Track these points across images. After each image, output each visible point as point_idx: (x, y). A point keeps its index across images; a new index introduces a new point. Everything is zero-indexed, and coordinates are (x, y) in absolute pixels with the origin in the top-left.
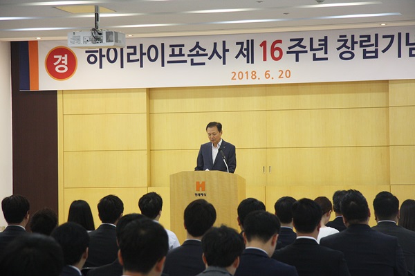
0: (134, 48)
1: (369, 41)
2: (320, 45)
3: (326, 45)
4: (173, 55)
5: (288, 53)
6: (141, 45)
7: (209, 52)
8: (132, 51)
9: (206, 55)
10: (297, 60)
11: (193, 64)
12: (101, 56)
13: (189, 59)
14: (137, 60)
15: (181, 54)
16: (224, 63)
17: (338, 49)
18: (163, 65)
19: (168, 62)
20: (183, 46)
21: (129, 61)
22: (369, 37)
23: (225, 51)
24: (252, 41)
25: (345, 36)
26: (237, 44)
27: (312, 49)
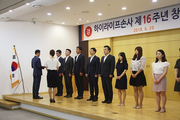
0: (106, 24)
2: (165, 14)
3: (167, 14)
4: (116, 25)
5: (153, 19)
6: (108, 23)
7: (127, 23)
8: (105, 25)
9: (126, 24)
10: (156, 22)
11: (122, 27)
12: (98, 28)
14: (107, 28)
15: (119, 25)
16: (132, 26)
17: (172, 15)
19: (115, 28)
20: (119, 21)
23: (132, 21)
24: (141, 16)
25: (175, 9)
26: (136, 18)
27: (162, 16)
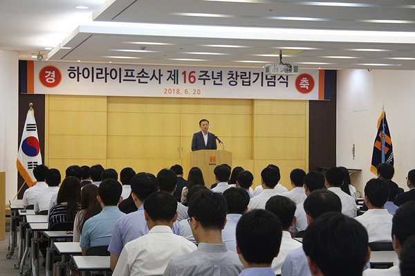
0: (102, 70)
1: (245, 75)
2: (218, 76)
3: (221, 76)
4: (127, 76)
5: (199, 79)
6: (106, 68)
8: (100, 71)
9: (149, 77)
10: (204, 84)
11: (139, 82)
12: (79, 74)
13: (137, 79)
14: (103, 78)
15: (132, 76)
16: (160, 83)
17: (228, 79)
18: (120, 82)
19: (124, 80)
20: (133, 70)
21: (97, 78)
22: (245, 73)
23: (160, 75)
24: (177, 71)
25: (232, 72)
26: (168, 71)
27: (213, 78)
